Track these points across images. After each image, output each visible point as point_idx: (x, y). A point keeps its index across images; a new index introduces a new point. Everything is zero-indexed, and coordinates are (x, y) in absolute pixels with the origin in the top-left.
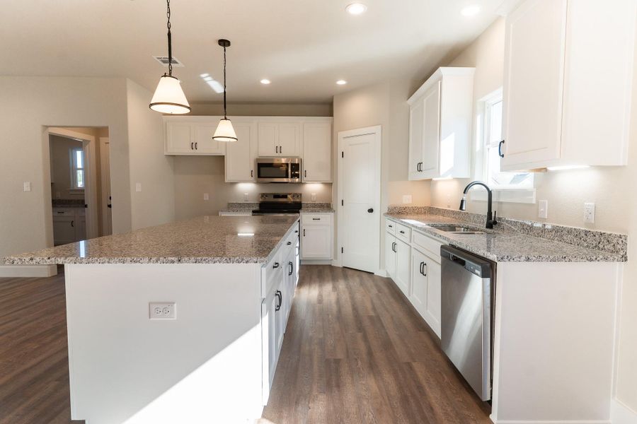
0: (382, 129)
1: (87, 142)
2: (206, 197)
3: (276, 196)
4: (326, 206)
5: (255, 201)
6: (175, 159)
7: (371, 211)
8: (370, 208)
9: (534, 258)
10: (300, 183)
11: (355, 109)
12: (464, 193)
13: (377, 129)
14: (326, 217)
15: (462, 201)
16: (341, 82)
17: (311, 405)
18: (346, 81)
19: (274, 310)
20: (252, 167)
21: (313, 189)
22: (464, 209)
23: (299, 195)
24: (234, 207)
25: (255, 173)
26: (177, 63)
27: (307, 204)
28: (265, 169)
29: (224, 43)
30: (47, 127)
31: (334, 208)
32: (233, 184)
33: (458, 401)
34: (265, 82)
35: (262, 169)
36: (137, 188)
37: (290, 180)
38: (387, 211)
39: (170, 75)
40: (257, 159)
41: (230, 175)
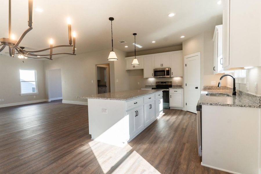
0: (201, 53)
1: (107, 68)
2: (139, 83)
3: (162, 82)
4: (180, 86)
5: (154, 84)
6: (129, 71)
7: (197, 88)
8: (196, 87)
9: (214, 104)
10: (171, 78)
11: (191, 46)
12: (220, 79)
13: (199, 53)
14: (180, 91)
15: (219, 83)
16: (183, 37)
17: (143, 145)
18: (184, 36)
19: (134, 116)
20: (152, 72)
21: (176, 79)
22: (220, 86)
23: (171, 82)
24: (147, 86)
25: (153, 75)
26: (124, 42)
27: (174, 85)
28: (157, 73)
29: (135, 34)
30: (96, 65)
31: (183, 87)
32: (147, 78)
33: (194, 156)
34: (154, 42)
35: (156, 73)
36: (117, 81)
37: (166, 76)
38: (203, 88)
39: (113, 51)
40: (154, 69)
41: (145, 76)
